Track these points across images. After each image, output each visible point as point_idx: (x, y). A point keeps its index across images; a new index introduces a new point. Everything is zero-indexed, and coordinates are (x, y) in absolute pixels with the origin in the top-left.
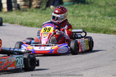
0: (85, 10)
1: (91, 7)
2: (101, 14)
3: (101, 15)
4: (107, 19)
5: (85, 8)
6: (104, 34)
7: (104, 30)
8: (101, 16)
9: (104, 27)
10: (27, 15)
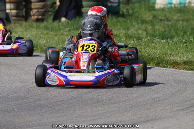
0: (119, 26)
1: (129, 22)
2: (147, 33)
3: (147, 36)
4: (159, 42)
5: (119, 24)
6: (156, 66)
7: (156, 60)
8: (149, 38)
9: (156, 55)
10: (23, 32)
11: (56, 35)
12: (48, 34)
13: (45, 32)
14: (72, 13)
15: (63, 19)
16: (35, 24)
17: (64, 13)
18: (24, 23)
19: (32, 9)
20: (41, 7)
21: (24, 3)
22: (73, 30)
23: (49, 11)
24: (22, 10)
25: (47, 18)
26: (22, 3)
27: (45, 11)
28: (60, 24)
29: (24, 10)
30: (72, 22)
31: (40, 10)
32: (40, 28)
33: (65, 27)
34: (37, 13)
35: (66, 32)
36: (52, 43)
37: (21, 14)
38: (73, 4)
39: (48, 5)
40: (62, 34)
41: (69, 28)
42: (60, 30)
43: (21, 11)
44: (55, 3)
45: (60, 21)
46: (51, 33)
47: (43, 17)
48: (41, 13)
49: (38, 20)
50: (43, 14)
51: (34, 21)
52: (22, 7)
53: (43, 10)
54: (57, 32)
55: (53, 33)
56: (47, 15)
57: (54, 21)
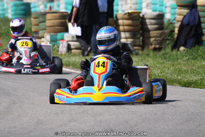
11: (173, 65)
12: (164, 63)
13: (161, 61)
14: (191, 41)
15: (182, 48)
16: (151, 54)
17: (183, 42)
18: (140, 52)
19: (150, 37)
20: (159, 35)
21: (141, 32)
22: (192, 59)
23: (167, 40)
24: (139, 38)
25: (165, 47)
26: (139, 32)
27: (163, 40)
28: (179, 53)
29: (141, 38)
30: (191, 51)
31: (158, 39)
32: (157, 57)
33: (183, 56)
34: (155, 42)
35: (184, 61)
36: (167, 73)
37: (138, 43)
39: (165, 33)
40: (179, 64)
41: (188, 58)
42: (178, 59)
43: (138, 40)
44: (174, 31)
46: (168, 63)
47: (161, 46)
48: (158, 42)
49: (155, 49)
50: (161, 43)
51: (151, 49)
52: (138, 36)
53: (161, 39)
54: (174, 61)
55: (170, 63)
56: (164, 44)
57: (172, 50)
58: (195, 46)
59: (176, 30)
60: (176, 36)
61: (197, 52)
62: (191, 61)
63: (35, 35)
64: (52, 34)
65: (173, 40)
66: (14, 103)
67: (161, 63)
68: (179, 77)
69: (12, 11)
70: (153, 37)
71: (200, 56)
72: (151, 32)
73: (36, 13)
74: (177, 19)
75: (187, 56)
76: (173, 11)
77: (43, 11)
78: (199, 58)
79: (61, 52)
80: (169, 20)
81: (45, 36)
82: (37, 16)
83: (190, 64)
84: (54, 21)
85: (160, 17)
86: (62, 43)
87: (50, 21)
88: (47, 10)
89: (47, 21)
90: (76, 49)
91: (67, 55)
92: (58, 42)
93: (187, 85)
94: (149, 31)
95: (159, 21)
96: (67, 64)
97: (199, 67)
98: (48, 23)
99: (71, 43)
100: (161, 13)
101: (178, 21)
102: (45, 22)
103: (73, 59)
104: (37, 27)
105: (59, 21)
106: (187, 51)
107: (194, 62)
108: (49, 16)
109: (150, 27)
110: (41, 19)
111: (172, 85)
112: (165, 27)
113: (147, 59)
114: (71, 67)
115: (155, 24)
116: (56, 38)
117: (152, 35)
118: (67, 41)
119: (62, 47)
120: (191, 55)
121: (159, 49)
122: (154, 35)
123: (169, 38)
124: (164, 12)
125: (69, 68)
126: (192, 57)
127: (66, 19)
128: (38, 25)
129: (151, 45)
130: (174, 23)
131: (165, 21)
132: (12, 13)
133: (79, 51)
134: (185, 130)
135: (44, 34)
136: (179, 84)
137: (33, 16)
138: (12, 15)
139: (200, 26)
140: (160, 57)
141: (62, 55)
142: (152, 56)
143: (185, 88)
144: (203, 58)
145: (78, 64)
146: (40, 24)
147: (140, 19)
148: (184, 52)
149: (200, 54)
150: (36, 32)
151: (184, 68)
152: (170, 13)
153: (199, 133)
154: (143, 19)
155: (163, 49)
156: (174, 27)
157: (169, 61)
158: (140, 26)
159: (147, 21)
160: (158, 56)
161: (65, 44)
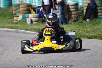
11: (84, 28)
12: (79, 27)
13: (78, 27)
15: (88, 20)
16: (73, 23)
19: (72, 15)
20: (76, 14)
21: (67, 12)
22: (93, 25)
24: (66, 16)
25: (79, 19)
26: (66, 12)
27: (78, 16)
28: (86, 22)
29: (67, 15)
31: (76, 15)
33: (88, 24)
34: (74, 17)
35: (89, 26)
38: (93, 12)
39: (79, 13)
40: (87, 27)
41: (91, 24)
42: (86, 25)
44: (83, 11)
45: (86, 21)
46: (81, 27)
48: (76, 17)
50: (77, 17)
51: (73, 21)
53: (77, 15)
54: (84, 26)
55: (82, 27)
56: (79, 18)
57: (83, 21)
58: (94, 18)
59: (85, 11)
60: (84, 14)
61: (95, 21)
62: (92, 26)
63: (14, 15)
64: (23, 15)
65: (83, 16)
66: (5, 49)
67: (78, 28)
68: (87, 34)
69: (3, 4)
70: (73, 15)
71: (96, 23)
72: (72, 12)
73: (15, 4)
74: (85, 5)
75: (90, 24)
76: (83, 1)
77: (18, 3)
78: (96, 24)
79: (28, 24)
80: (81, 6)
81: (19, 16)
82: (15, 6)
83: (92, 27)
84: (24, 8)
85: (77, 5)
86: (28, 19)
87: (22, 8)
88: (20, 3)
89: (20, 8)
90: (35, 22)
91: (31, 25)
92: (26, 18)
93: (91, 38)
94: (71, 12)
95: (76, 6)
96: (31, 29)
97: (96, 29)
98: (21, 9)
99: (33, 19)
100: (77, 3)
101: (85, 6)
102: (19, 9)
103: (34, 27)
104: (15, 11)
105: (26, 8)
106: (90, 21)
107: (94, 26)
108: (21, 6)
109: (72, 10)
110: (17, 7)
111: (83, 38)
112: (79, 10)
113: (70, 26)
114: (33, 31)
115: (74, 8)
116: (25, 17)
117: (73, 14)
118: (31, 18)
119: (28, 21)
120: (92, 23)
121: (77, 20)
122: (74, 14)
123: (81, 15)
124: (78, 2)
125: (32, 31)
126: (93, 24)
127: (29, 7)
128: (16, 10)
129: (73, 18)
130: (84, 7)
131: (79, 6)
132: (3, 5)
133: (37, 23)
134: (90, 60)
135: (19, 15)
136: (87, 37)
137: (13, 6)
138: (3, 6)
139: (97, 8)
140: (77, 24)
141: (28, 25)
142: (73, 24)
143: (90, 39)
144: (98, 24)
145: (36, 29)
146: (17, 10)
147: (67, 6)
148: (89, 22)
149: (97, 22)
150: (15, 14)
151: (89, 29)
152: (82, 2)
153: (97, 61)
154: (68, 6)
155: (78, 21)
156: (84, 9)
157: (81, 26)
158: (67, 9)
159: (70, 7)
160: (76, 24)
161: (30, 20)
